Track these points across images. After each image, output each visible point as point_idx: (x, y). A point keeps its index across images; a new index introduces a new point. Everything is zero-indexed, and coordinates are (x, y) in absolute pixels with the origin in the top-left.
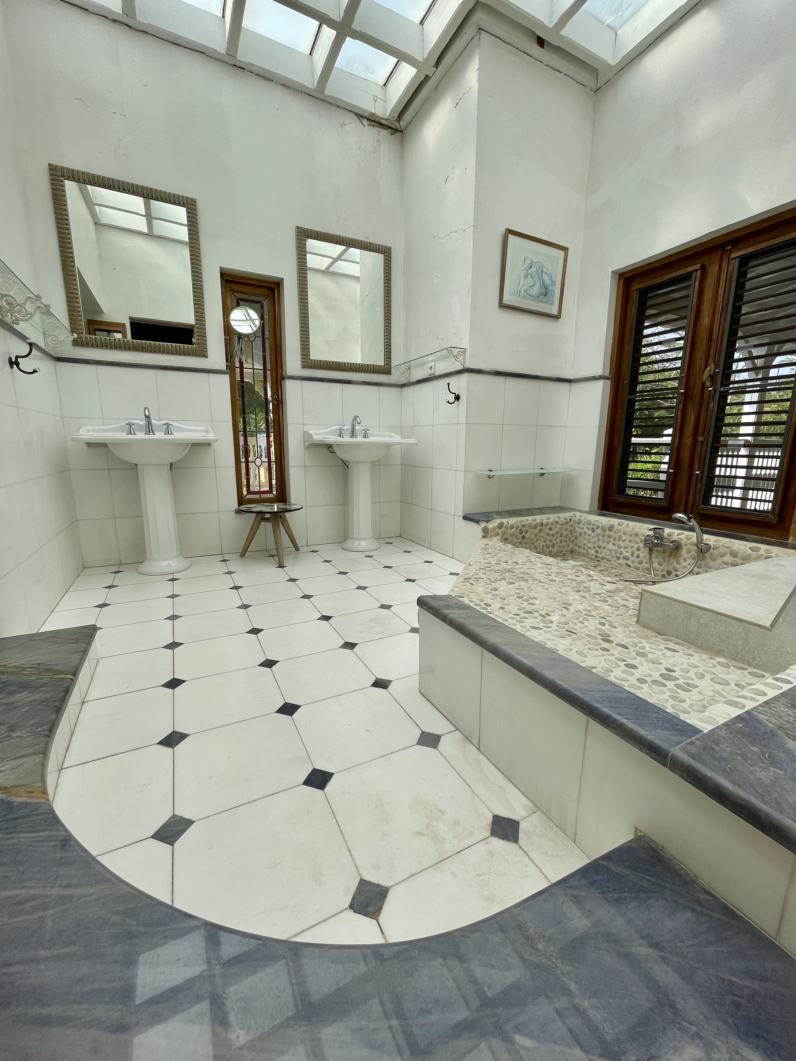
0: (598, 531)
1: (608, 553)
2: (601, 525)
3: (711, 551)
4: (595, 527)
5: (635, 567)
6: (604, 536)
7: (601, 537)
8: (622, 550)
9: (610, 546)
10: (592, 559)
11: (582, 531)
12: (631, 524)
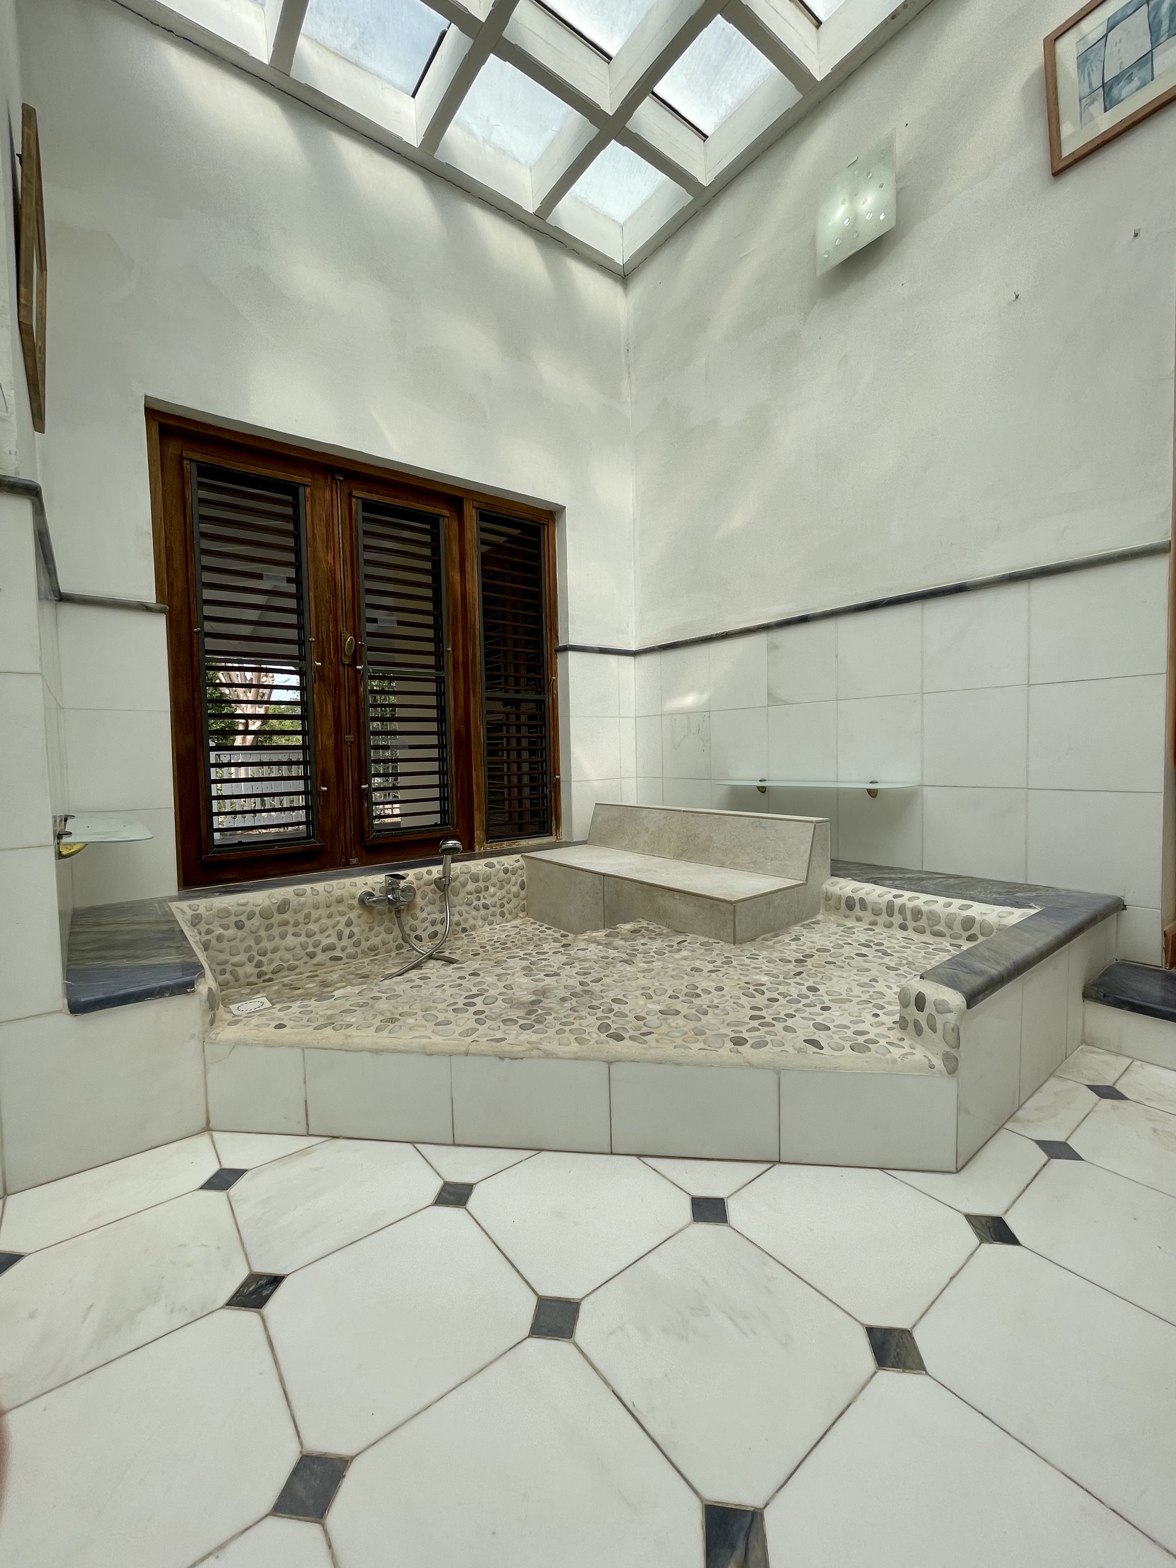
0: (256, 921)
1: (287, 955)
2: (257, 910)
4: (243, 918)
5: (350, 956)
6: (269, 928)
7: (263, 933)
8: (317, 937)
9: (290, 941)
10: (249, 984)
11: (208, 937)
12: (320, 886)
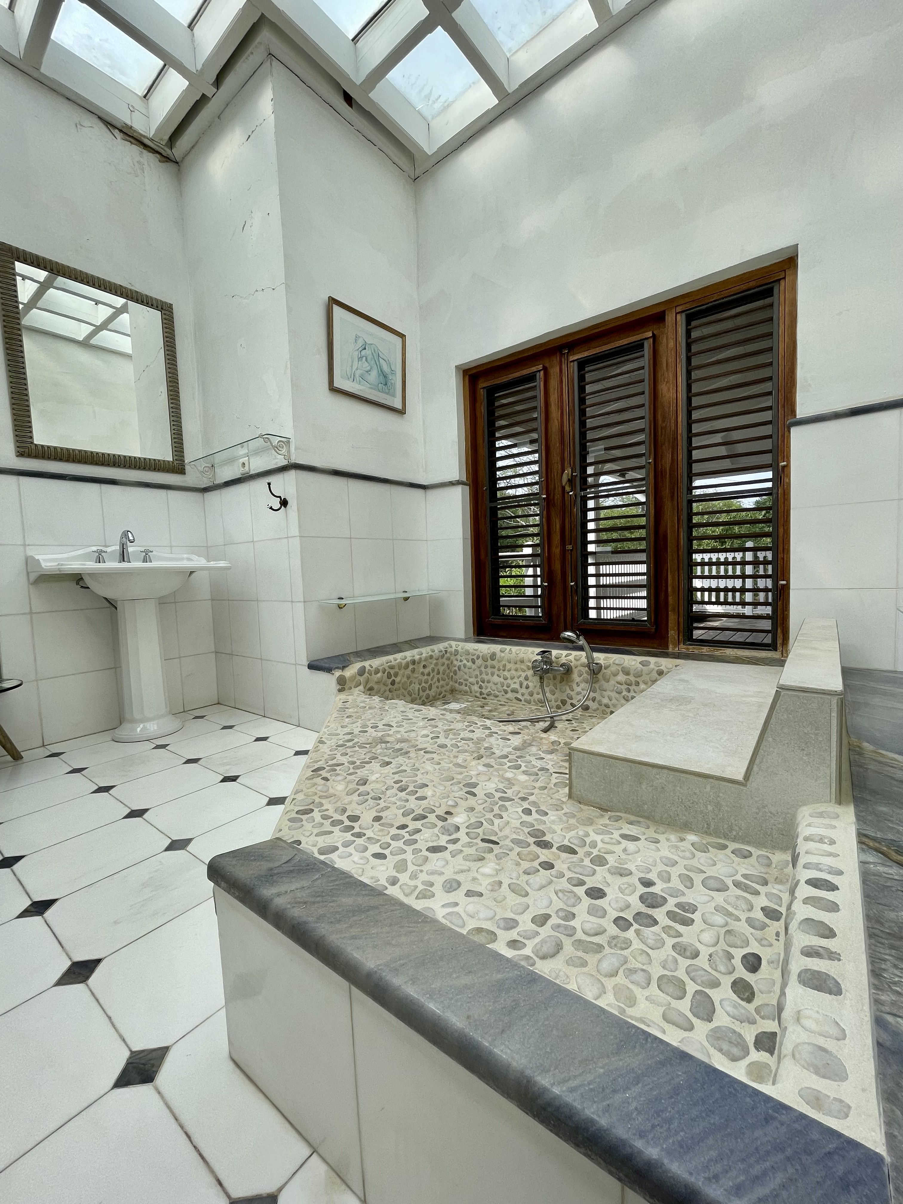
0: (479, 662)
1: (494, 687)
2: (481, 654)
3: (603, 671)
4: (475, 657)
5: (526, 701)
6: (486, 667)
7: (483, 669)
8: (509, 681)
9: (495, 679)
10: (476, 697)
11: (460, 664)
12: (514, 649)
